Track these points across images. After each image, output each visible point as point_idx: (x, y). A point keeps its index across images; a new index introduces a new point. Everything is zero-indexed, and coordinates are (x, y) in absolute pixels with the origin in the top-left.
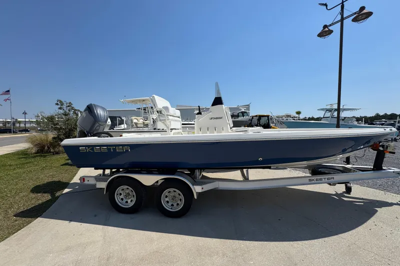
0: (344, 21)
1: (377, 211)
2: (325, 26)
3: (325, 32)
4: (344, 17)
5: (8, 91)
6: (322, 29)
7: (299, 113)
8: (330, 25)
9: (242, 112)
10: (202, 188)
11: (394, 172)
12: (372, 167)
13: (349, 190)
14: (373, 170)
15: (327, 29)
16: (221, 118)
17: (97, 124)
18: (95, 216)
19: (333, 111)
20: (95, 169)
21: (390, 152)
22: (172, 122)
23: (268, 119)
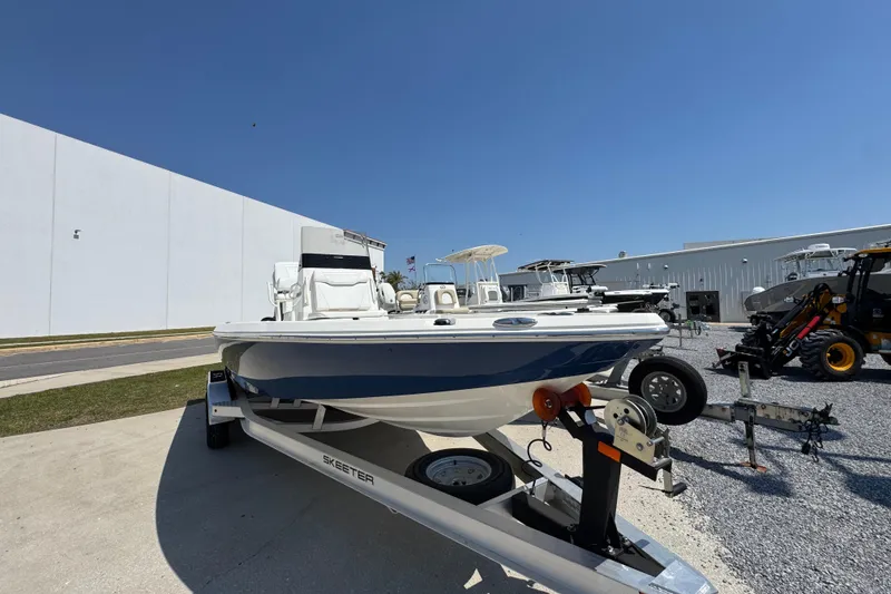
10: (216, 410)
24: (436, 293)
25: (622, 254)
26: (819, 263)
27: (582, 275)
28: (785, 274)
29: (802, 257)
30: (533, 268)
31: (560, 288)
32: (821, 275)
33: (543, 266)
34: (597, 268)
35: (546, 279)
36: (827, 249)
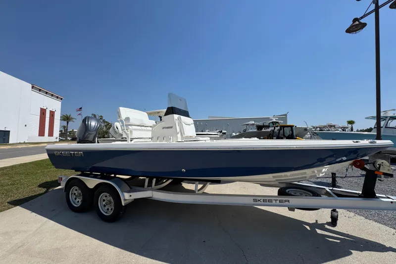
0: (380, 10)
1: (351, 253)
2: (355, 20)
3: (357, 26)
4: (380, 5)
5: (81, 108)
6: (352, 23)
7: (351, 122)
8: (362, 18)
9: (273, 122)
10: (130, 196)
11: (392, 202)
12: (361, 192)
13: (334, 221)
14: (359, 196)
15: (357, 23)
16: (171, 127)
17: (87, 134)
18: (53, 210)
19: (387, 119)
20: (76, 171)
21: (385, 174)
22: (134, 132)
23: (292, 130)
26: (251, 127)
28: (243, 130)
36: (253, 123)
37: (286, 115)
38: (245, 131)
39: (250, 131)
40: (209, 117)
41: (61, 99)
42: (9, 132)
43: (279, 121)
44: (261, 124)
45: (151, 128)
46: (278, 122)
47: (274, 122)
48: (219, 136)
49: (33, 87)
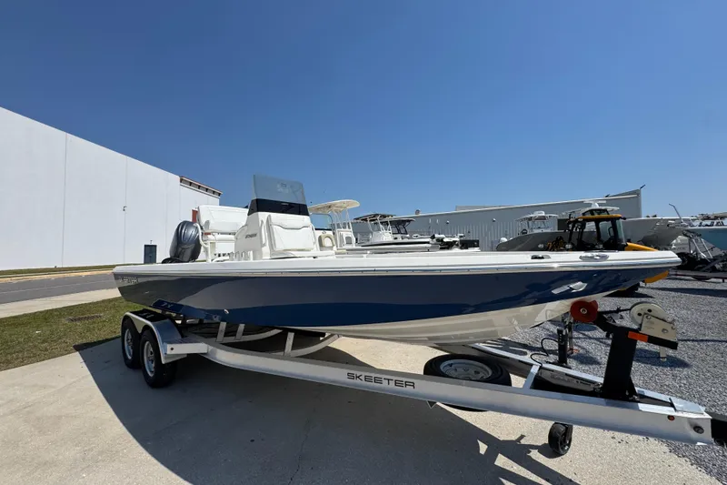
10: (172, 349)
16: (255, 235)
17: (180, 249)
22: (217, 244)
23: (614, 227)
24: (320, 237)
25: (418, 212)
26: (539, 223)
27: (399, 225)
28: (520, 230)
29: (530, 219)
30: (366, 220)
31: (386, 236)
32: (540, 231)
33: (373, 218)
34: (409, 221)
35: (376, 229)
36: (544, 215)
37: (637, 193)
38: (524, 232)
39: (536, 231)
40: (457, 208)
41: (219, 194)
42: (155, 246)
43: (609, 208)
44: (564, 215)
45: (232, 237)
46: (605, 210)
47: (595, 210)
48: (430, 245)
49: (181, 181)
